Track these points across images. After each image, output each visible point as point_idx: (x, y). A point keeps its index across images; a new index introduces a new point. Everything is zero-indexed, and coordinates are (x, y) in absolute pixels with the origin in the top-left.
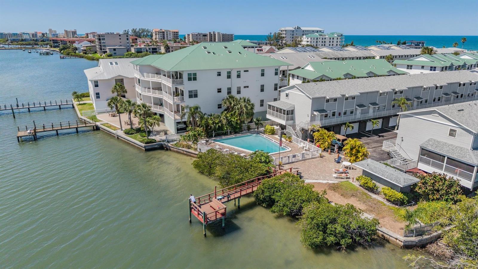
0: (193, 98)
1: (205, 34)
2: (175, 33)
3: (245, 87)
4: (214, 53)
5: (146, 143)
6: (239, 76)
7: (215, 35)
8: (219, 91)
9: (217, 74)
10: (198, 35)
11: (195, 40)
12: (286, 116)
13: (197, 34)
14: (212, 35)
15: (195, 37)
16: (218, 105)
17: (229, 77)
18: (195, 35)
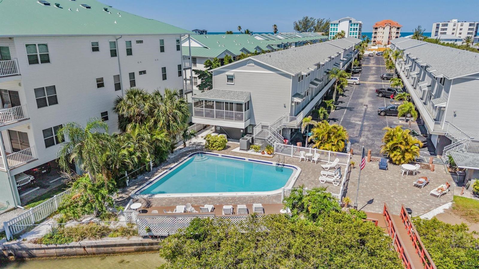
0: (46, 106)
3: (141, 73)
4: (58, 5)
6: (129, 52)
8: (100, 84)
9: (90, 47)
12: (244, 112)
16: (102, 114)
17: (114, 53)
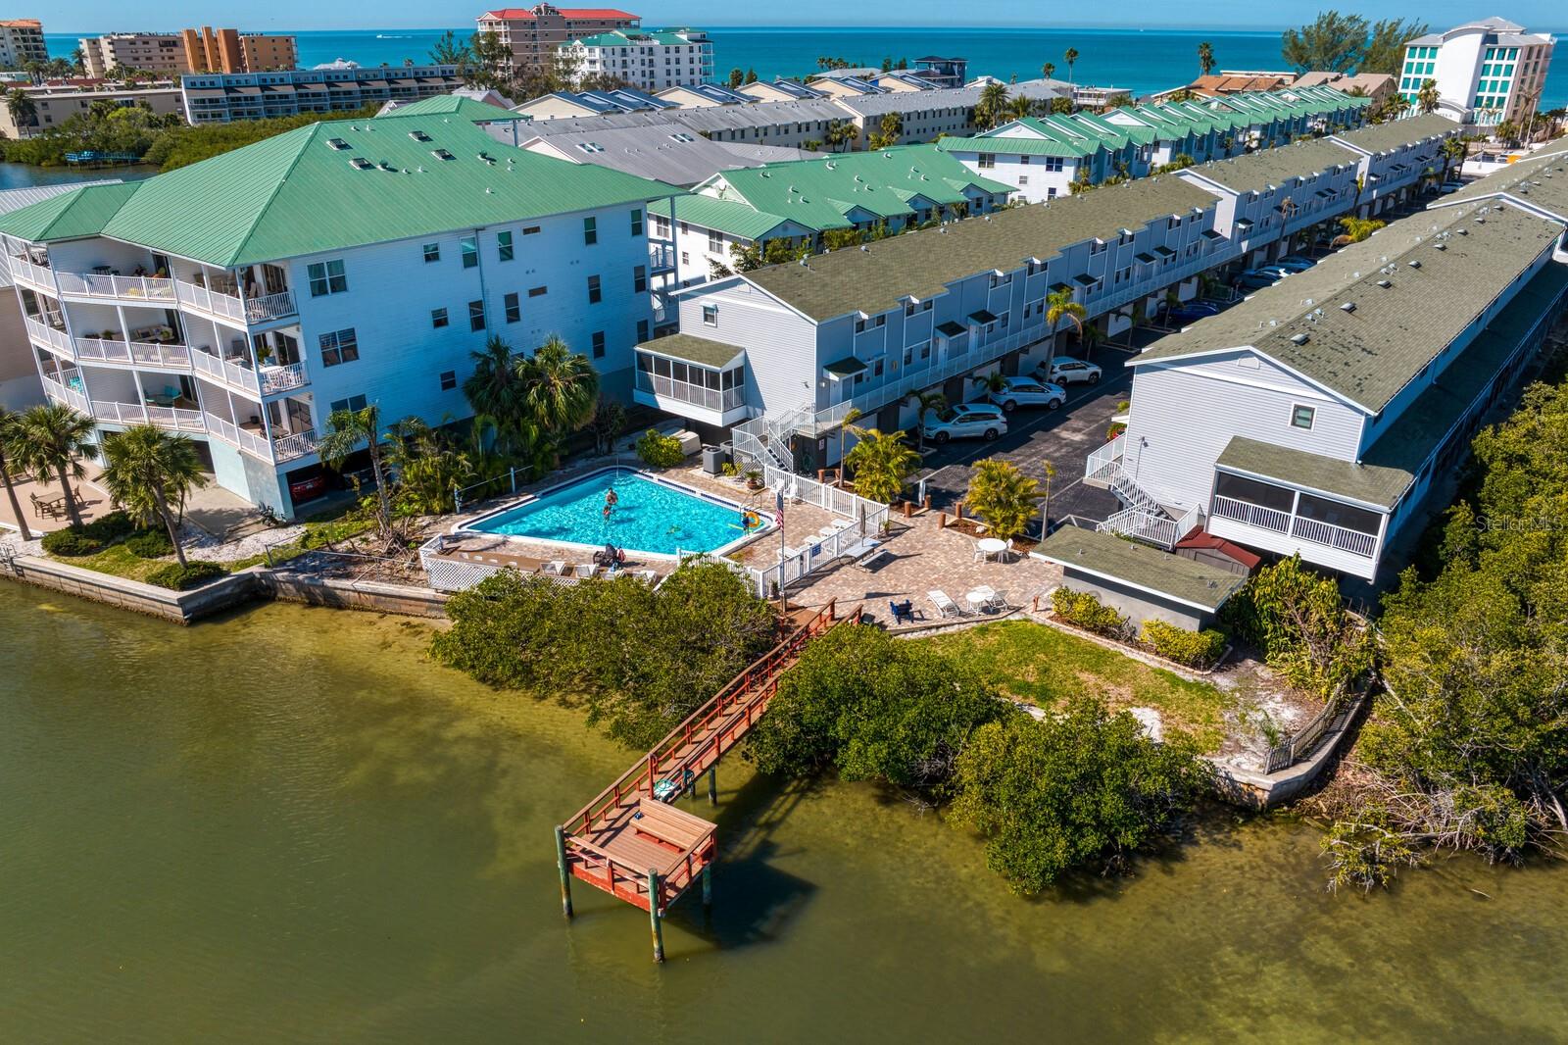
0: (339, 362)
1: (169, 39)
2: (23, 31)
3: (533, 293)
4: (385, 167)
5: (183, 587)
6: (507, 254)
7: (216, 40)
8: (440, 320)
9: (421, 255)
10: (139, 44)
11: (130, 63)
12: (721, 392)
13: (132, 37)
14: (201, 40)
15: (128, 53)
16: (444, 376)
17: (471, 261)
18: (127, 43)
